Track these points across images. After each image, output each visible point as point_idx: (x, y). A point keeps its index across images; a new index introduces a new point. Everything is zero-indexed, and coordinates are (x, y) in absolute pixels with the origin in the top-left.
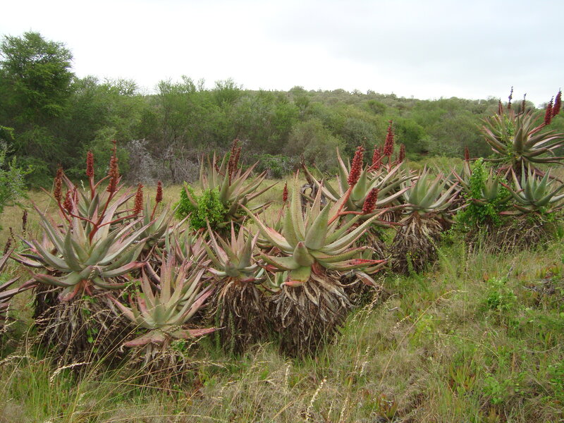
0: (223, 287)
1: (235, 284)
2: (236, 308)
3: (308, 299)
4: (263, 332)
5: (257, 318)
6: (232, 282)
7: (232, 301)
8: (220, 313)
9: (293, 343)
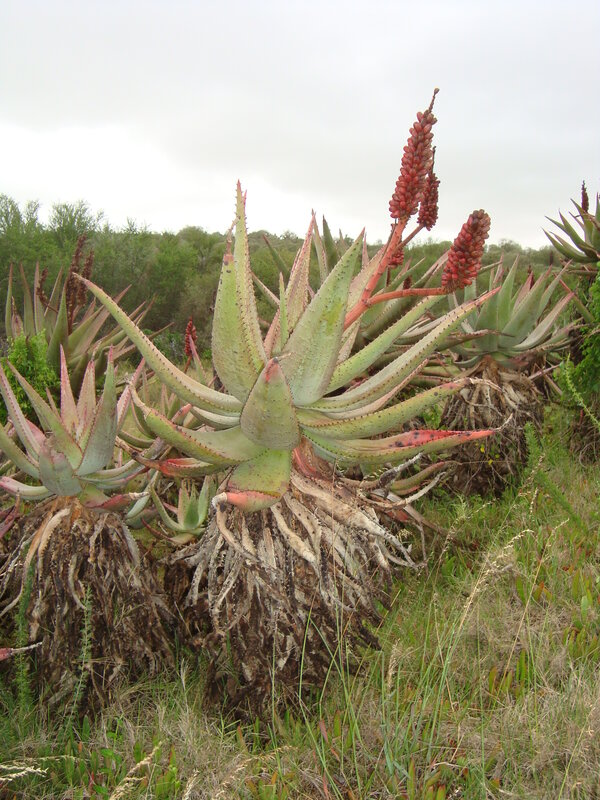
0: (37, 526)
1: (72, 518)
2: (77, 587)
3: (287, 547)
4: (154, 650)
5: (137, 611)
6: (64, 512)
7: (66, 566)
8: (30, 601)
9: (243, 679)
